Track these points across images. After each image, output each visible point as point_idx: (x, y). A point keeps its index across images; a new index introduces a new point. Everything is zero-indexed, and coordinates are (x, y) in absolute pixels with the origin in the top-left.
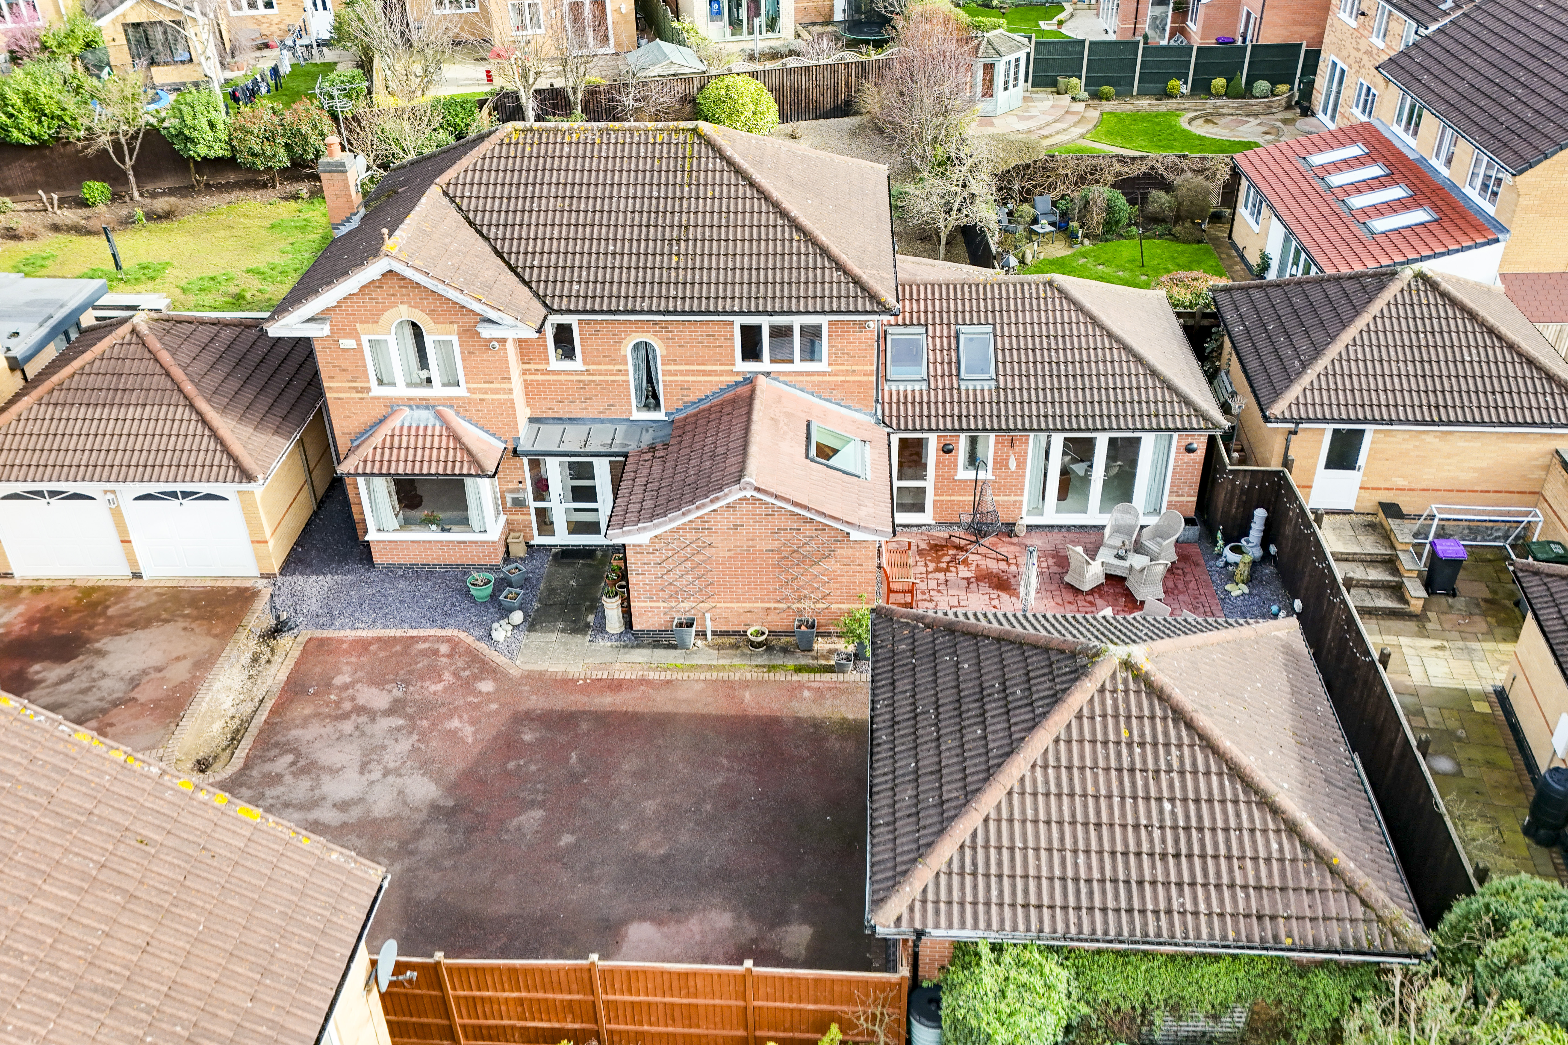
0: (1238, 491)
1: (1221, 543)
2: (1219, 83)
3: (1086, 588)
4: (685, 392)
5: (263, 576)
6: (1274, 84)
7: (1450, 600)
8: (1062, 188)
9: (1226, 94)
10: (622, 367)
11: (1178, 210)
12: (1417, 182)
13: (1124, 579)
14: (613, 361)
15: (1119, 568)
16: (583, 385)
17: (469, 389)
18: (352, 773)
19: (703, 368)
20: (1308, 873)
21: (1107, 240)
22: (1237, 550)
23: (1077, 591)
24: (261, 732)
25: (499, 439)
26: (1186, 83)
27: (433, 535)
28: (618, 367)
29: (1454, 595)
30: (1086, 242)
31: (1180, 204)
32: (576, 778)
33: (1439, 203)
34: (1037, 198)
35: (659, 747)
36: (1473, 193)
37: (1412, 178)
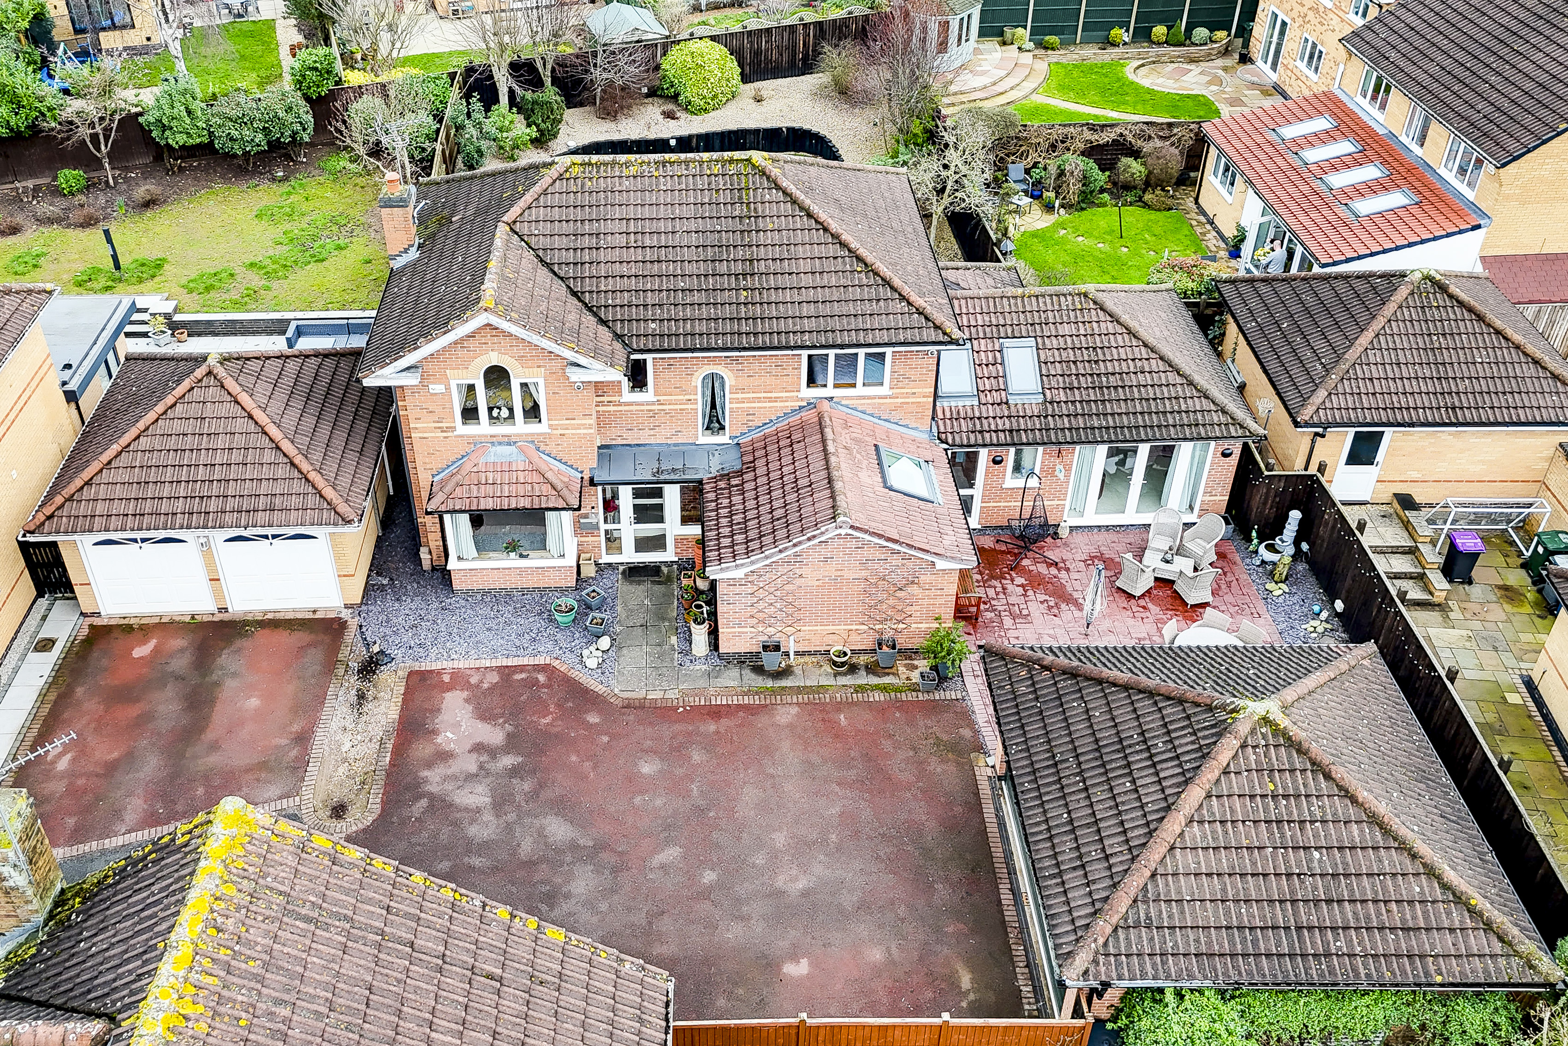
0: (1272, 494)
1: (1255, 541)
2: (1160, 31)
3: (1138, 593)
4: (751, 418)
5: (347, 606)
6: (1212, 31)
7: (1466, 587)
8: (1033, 157)
9: (1166, 42)
10: (692, 397)
11: (1147, 176)
12: (1390, 159)
13: (1173, 582)
14: (684, 392)
15: (1168, 572)
16: (653, 415)
17: (550, 426)
18: (488, 816)
19: (769, 395)
20: (1449, 914)
21: (1082, 209)
22: (1271, 548)
23: (1130, 596)
24: (388, 775)
25: (577, 470)
26: (1127, 31)
27: (512, 561)
28: (688, 397)
29: (1470, 583)
30: (1062, 211)
31: (1150, 173)
32: (701, 811)
33: (1415, 184)
34: (1010, 166)
35: (773, 776)
36: (1450, 176)
37: (1384, 155)
